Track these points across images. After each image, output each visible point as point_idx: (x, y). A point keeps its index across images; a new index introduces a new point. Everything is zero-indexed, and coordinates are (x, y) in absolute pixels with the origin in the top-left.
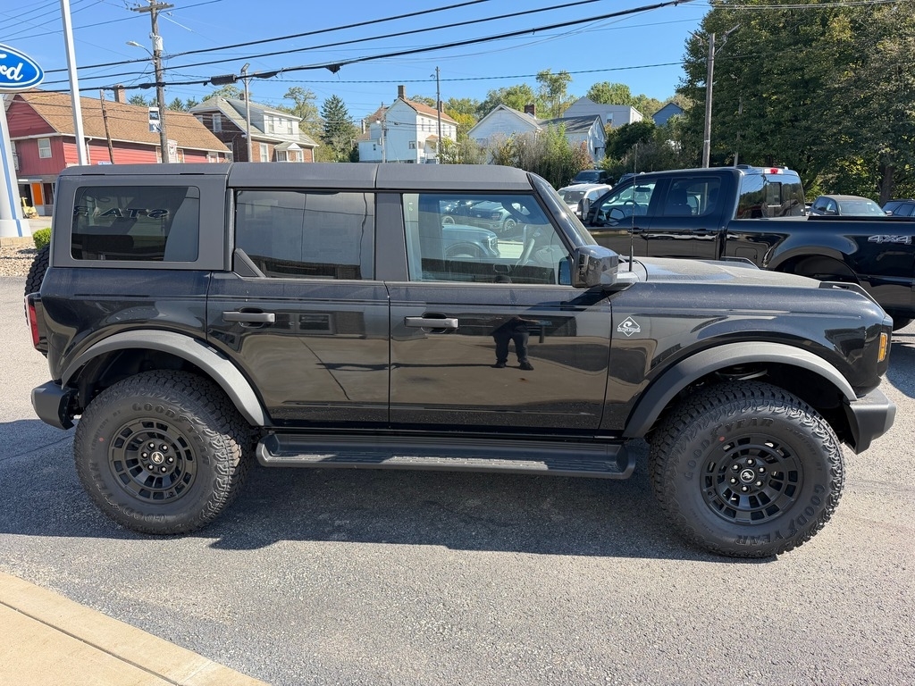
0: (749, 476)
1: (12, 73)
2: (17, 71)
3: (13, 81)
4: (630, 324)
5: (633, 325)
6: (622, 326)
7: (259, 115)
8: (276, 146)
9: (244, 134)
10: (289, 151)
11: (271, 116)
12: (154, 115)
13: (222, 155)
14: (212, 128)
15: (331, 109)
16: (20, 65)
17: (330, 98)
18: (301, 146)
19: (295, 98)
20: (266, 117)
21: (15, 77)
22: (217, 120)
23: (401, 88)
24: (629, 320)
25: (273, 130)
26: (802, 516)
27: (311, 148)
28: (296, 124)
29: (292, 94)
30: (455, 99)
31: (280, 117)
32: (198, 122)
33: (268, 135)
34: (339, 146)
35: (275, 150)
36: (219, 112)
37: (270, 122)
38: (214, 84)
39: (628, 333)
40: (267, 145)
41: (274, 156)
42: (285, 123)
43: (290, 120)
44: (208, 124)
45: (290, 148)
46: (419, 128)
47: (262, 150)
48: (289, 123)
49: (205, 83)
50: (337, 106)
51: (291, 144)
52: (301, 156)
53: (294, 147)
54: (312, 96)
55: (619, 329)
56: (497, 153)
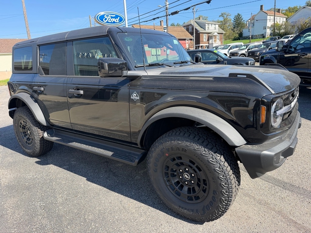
0: (187, 177)
1: (117, 21)
2: (118, 20)
3: (117, 23)
4: (135, 95)
5: (137, 96)
6: (132, 96)
7: (204, 24)
8: (209, 34)
9: (198, 31)
10: (214, 36)
11: (208, 24)
12: (165, 28)
13: (191, 40)
14: (189, 30)
15: (237, 18)
16: (119, 18)
17: (237, 14)
18: (218, 33)
19: (223, 17)
20: (206, 25)
21: (117, 22)
22: (190, 28)
23: (262, 6)
24: (135, 93)
25: (209, 29)
26: (208, 205)
27: (222, 34)
28: (217, 26)
29: (222, 15)
30: (291, 7)
31: (212, 24)
32: (184, 29)
33: (207, 31)
34: (236, 32)
35: (209, 36)
36: (191, 25)
37: (208, 26)
38: (172, 15)
39: (135, 99)
40: (206, 34)
41: (209, 38)
42: (213, 26)
43: (215, 24)
44: (188, 30)
45: (214, 34)
46: (268, 21)
47: (204, 36)
48: (215, 26)
49: (170, 15)
50: (239, 17)
51: (214, 33)
52: (218, 37)
53: (216, 34)
54: (229, 15)
55: (132, 97)
56: (299, 27)
